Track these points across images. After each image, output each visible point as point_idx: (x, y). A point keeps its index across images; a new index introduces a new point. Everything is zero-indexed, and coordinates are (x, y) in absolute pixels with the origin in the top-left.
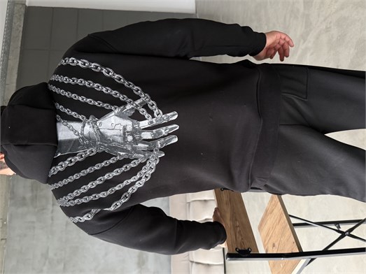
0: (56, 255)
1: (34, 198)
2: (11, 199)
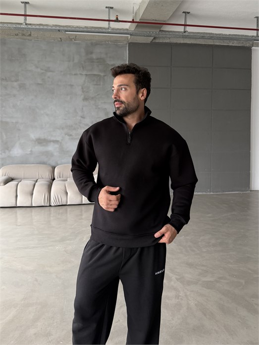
0: (49, 77)
1: (91, 61)
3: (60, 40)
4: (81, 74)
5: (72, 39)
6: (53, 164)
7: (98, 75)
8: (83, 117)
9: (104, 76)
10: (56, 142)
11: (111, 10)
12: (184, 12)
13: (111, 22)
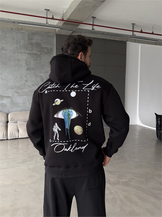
0: (3, 54)
2: (32, 33)
3: (11, 29)
4: (25, 53)
5: (19, 29)
6: (7, 112)
7: (36, 54)
8: (26, 81)
9: (40, 55)
10: (8, 97)
11: (48, 11)
12: (92, 17)
13: (48, 19)
